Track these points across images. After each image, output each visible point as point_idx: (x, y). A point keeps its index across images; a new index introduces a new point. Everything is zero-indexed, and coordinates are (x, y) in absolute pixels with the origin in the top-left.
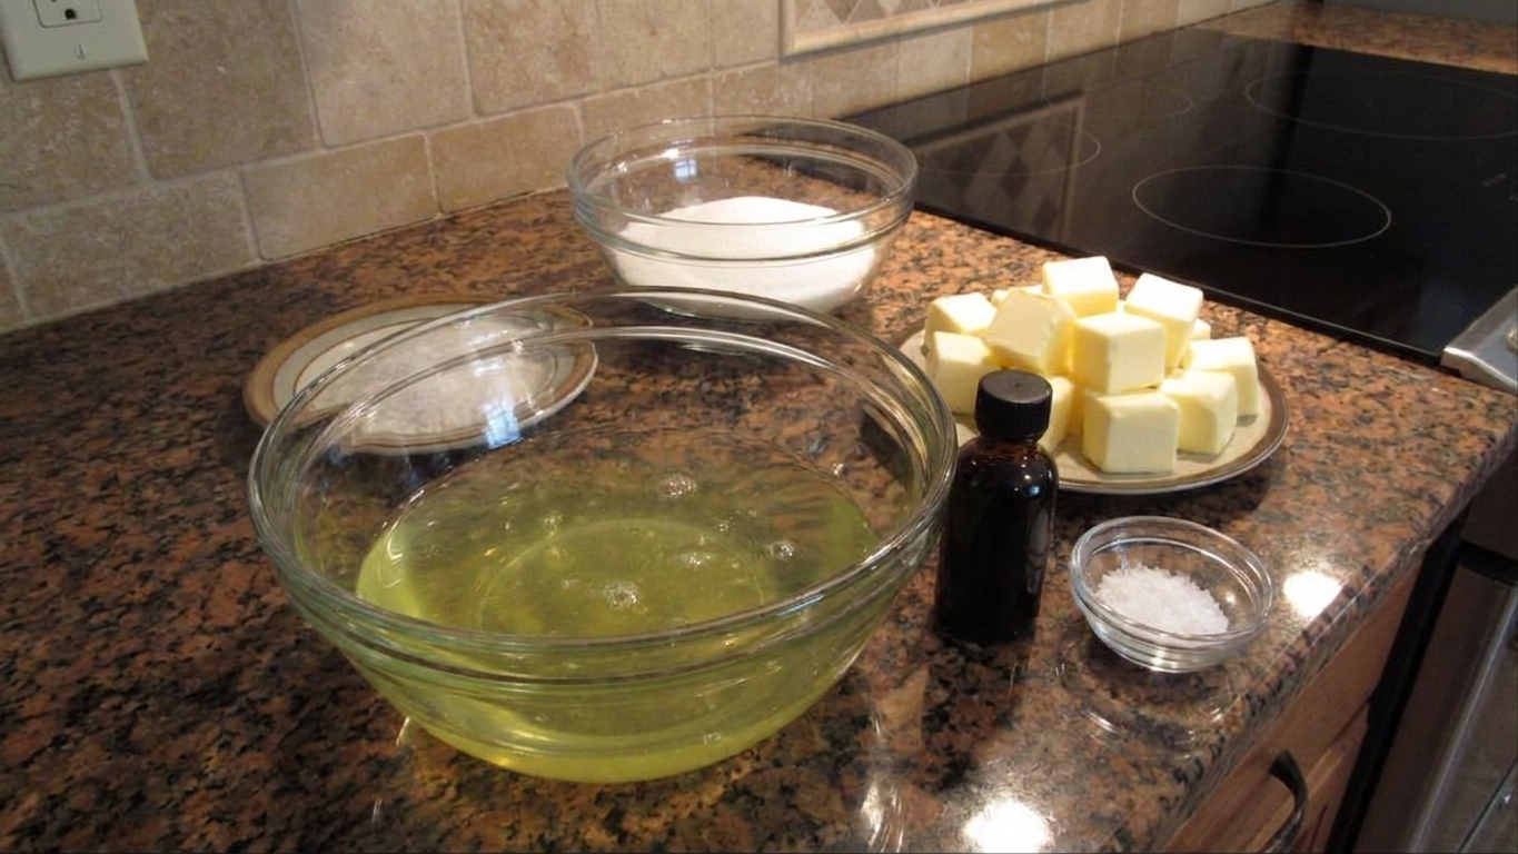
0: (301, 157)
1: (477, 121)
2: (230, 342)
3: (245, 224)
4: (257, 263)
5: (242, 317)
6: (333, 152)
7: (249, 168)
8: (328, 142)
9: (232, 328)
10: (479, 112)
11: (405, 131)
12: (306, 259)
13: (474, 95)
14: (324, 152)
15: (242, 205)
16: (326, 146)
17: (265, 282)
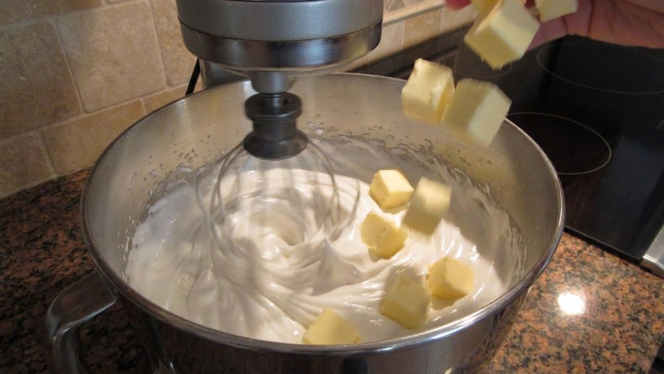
0: (74, 119)
1: (168, 89)
2: (38, 236)
3: (46, 157)
4: (54, 176)
5: (46, 216)
6: (91, 114)
7: (45, 128)
8: (88, 110)
9: (40, 225)
10: (169, 84)
11: (130, 99)
12: (80, 172)
13: (167, 77)
14: (85, 116)
15: (43, 149)
16: (86, 112)
17: (59, 188)
